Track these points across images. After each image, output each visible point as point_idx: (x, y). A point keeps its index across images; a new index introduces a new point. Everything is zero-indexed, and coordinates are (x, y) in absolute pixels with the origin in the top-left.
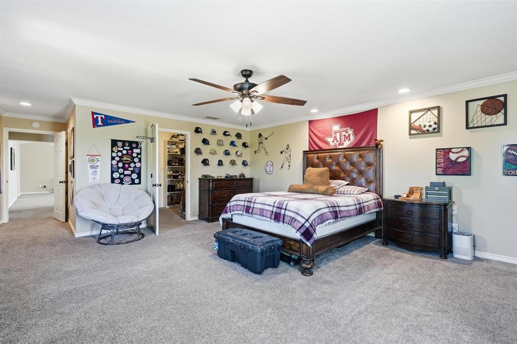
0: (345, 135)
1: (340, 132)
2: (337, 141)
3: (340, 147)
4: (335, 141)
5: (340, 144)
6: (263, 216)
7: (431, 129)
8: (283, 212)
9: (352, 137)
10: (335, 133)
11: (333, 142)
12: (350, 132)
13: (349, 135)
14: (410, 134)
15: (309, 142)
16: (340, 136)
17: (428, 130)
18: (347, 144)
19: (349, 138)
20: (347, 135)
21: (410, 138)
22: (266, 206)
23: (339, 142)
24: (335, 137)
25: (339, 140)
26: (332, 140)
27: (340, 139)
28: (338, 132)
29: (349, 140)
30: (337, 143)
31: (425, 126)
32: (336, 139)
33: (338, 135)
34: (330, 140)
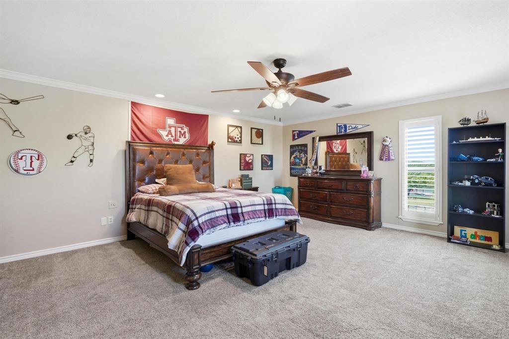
0: (180, 132)
1: (175, 127)
2: (172, 136)
3: (176, 143)
4: (170, 136)
5: (175, 140)
6: (259, 217)
7: (238, 140)
8: (274, 206)
9: (187, 135)
10: (170, 127)
11: (167, 136)
12: (186, 129)
13: (185, 132)
14: (228, 141)
15: (132, 130)
16: (175, 132)
17: (237, 141)
18: (182, 141)
19: (185, 136)
20: (182, 132)
21: (228, 144)
22: (257, 206)
23: (174, 138)
24: (170, 131)
25: (174, 135)
26: (166, 134)
27: (176, 135)
28: (174, 127)
29: (185, 137)
30: (172, 138)
31: (235, 138)
32: (171, 134)
33: (173, 130)
34: (164, 133)
